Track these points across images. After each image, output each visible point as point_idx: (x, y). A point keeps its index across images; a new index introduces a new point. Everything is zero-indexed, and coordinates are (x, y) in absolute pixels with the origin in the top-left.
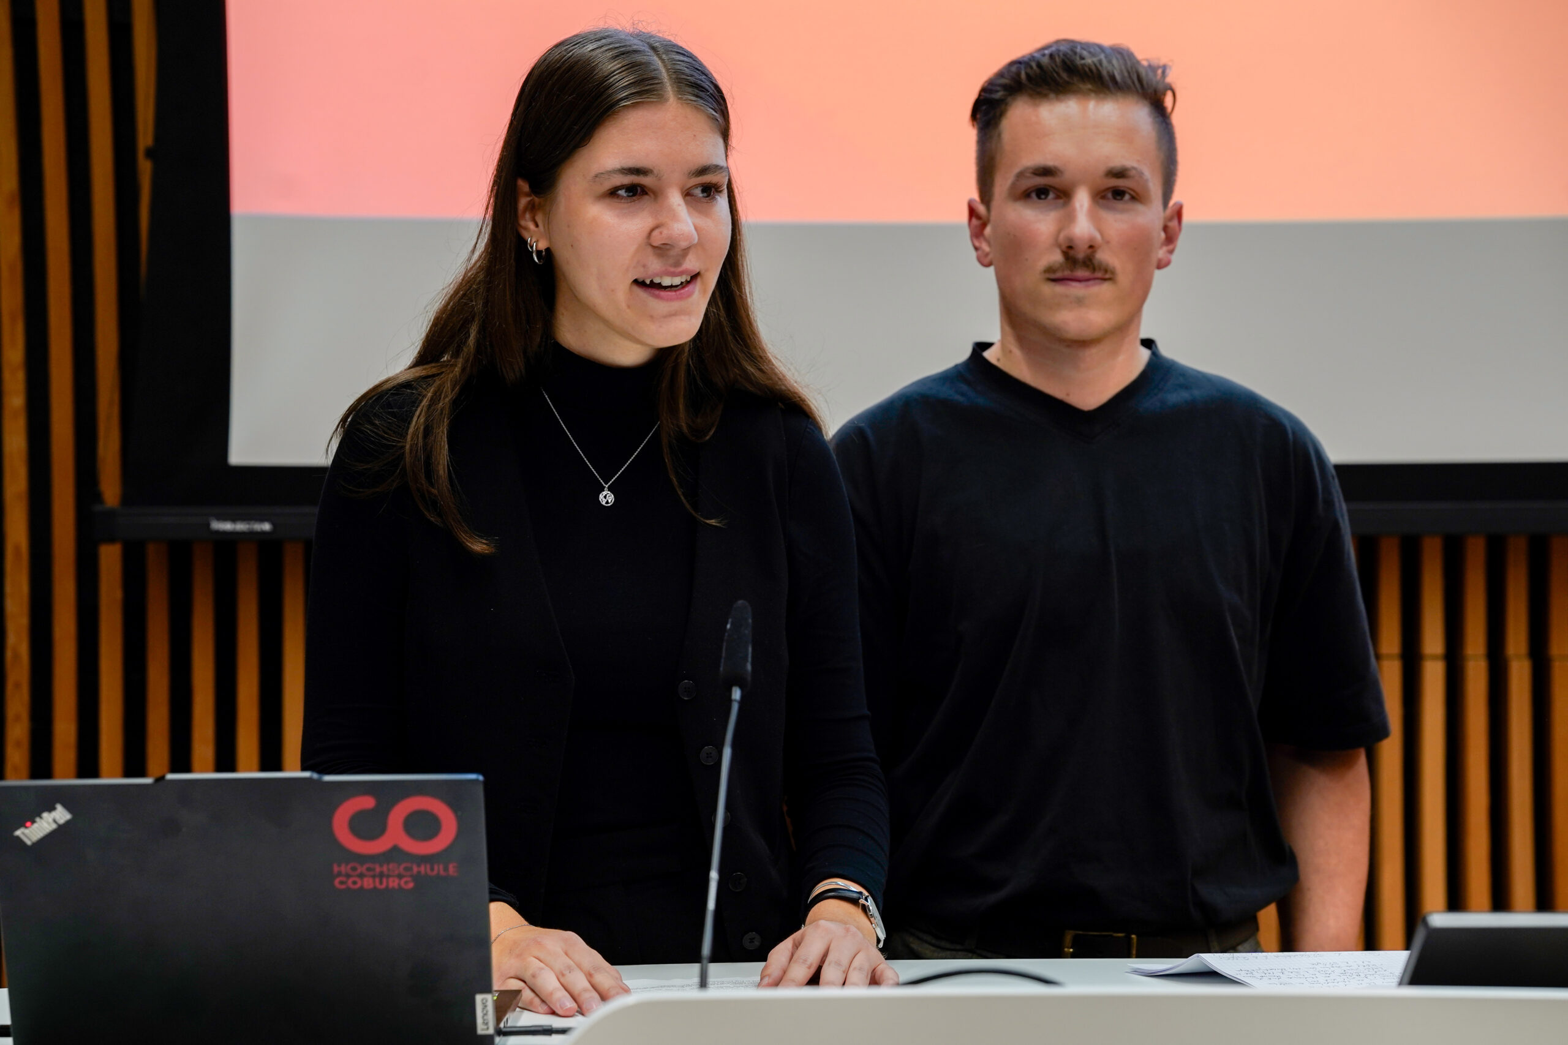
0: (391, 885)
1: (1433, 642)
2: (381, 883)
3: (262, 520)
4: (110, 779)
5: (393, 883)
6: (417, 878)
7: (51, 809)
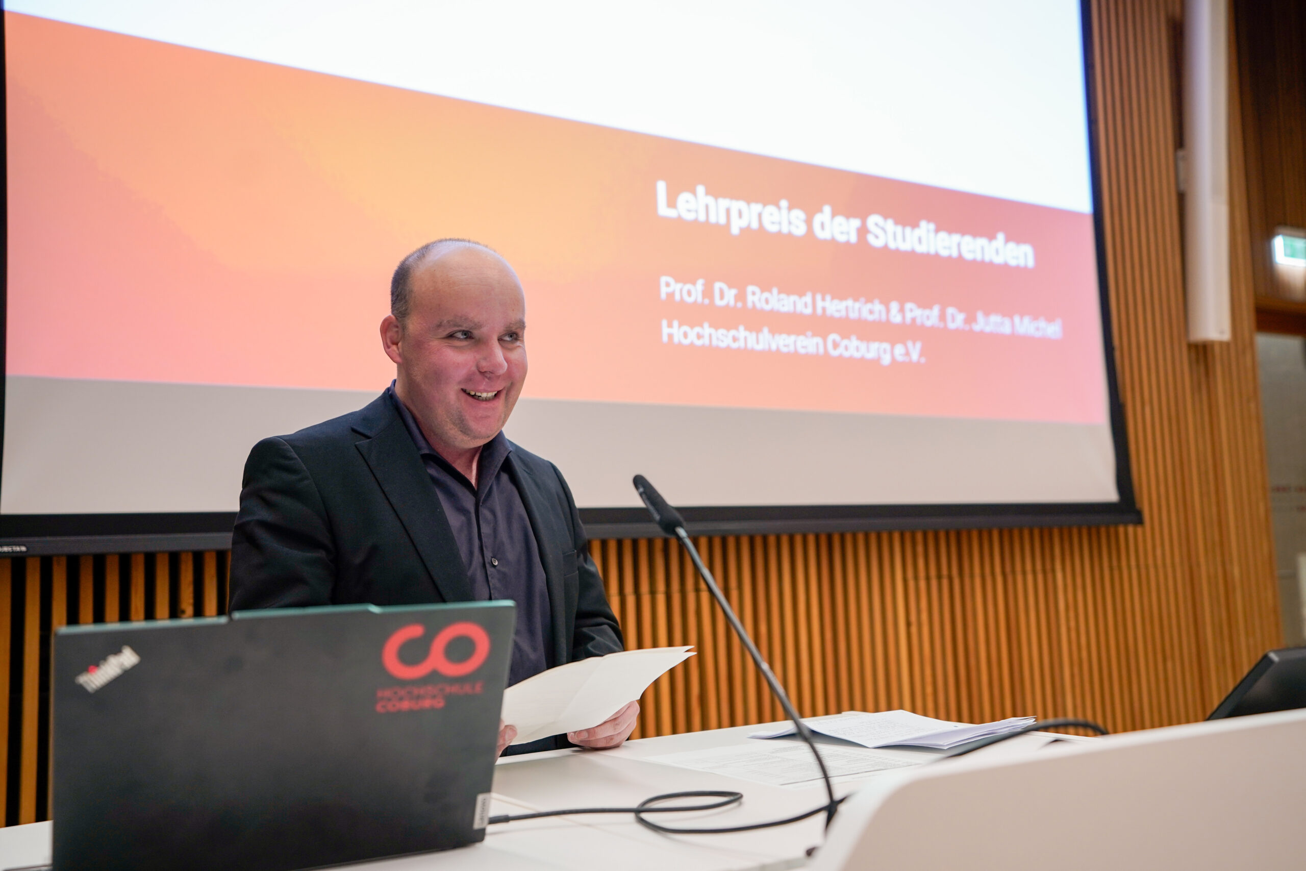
1: (661, 586)
3: (19, 545)
4: (187, 621)
7: (117, 651)
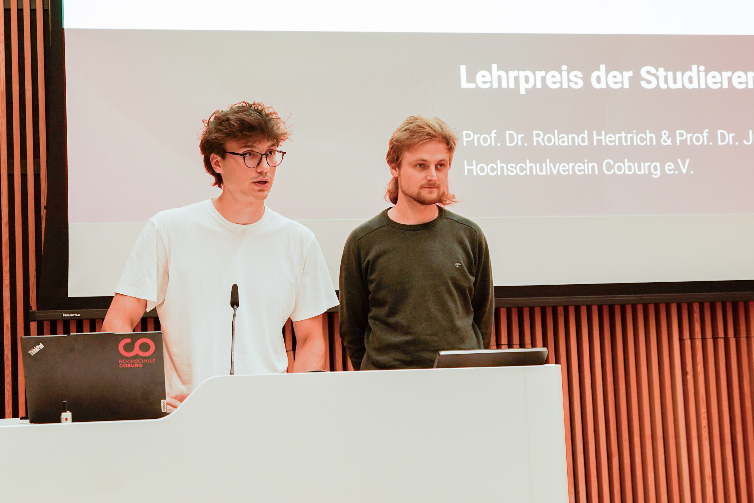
0: (136, 366)
2: (133, 366)
3: (77, 313)
5: (136, 365)
6: (143, 364)
